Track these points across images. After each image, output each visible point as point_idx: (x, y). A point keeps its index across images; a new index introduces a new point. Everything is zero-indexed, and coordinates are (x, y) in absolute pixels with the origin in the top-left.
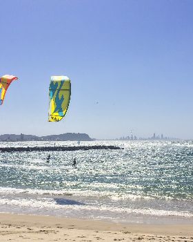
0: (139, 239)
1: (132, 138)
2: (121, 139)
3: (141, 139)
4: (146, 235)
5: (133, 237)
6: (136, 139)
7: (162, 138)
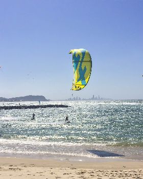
1: (77, 98)
2: (69, 100)
3: (84, 99)
6: (80, 99)
7: (99, 99)
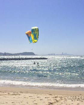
0: (56, 97)
1: (53, 54)
2: (48, 55)
3: (57, 55)
4: (59, 96)
5: (53, 97)
6: (55, 55)
7: (66, 55)
